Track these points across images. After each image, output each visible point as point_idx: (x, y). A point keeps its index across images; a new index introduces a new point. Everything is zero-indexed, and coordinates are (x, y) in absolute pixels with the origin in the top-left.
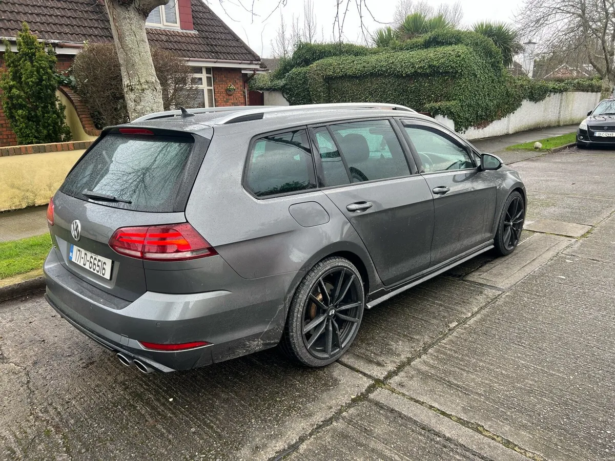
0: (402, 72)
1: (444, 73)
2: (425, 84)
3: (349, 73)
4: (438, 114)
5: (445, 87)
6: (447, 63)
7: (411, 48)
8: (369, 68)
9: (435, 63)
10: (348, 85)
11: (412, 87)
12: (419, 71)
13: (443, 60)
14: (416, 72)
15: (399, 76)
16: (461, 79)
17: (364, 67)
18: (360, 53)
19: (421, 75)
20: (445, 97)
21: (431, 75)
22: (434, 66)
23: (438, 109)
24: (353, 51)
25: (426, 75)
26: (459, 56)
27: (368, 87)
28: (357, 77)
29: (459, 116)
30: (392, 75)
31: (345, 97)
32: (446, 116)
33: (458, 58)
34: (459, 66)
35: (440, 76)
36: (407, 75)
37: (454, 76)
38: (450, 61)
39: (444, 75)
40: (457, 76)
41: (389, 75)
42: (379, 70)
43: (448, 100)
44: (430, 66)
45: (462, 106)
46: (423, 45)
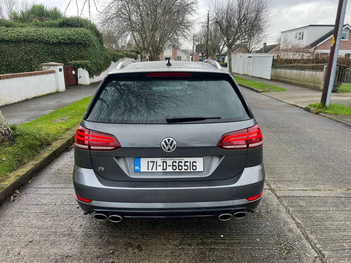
0: (50, 41)
1: (78, 43)
2: (66, 49)
3: (6, 38)
4: (79, 68)
5: (80, 52)
6: (80, 38)
7: (50, 26)
8: (22, 36)
9: (72, 37)
10: (5, 47)
11: (57, 51)
12: (62, 41)
13: (76, 36)
14: (59, 41)
15: (47, 43)
16: (89, 48)
17: (18, 35)
18: (10, 25)
19: (63, 43)
20: (81, 57)
21: (70, 44)
22: (71, 39)
23: (80, 65)
24: (4, 24)
25: (67, 44)
26: (86, 35)
27: (23, 49)
28: (12, 42)
29: (91, 69)
30: (41, 42)
31: (5, 55)
32: (85, 69)
33: (86, 36)
34: (87, 40)
35: (76, 45)
36: (54, 43)
37: (85, 46)
38: (82, 37)
39: (78, 44)
40: (87, 46)
41: (39, 42)
42: (31, 38)
43: (83, 59)
44: (69, 39)
45: (91, 63)
46: (59, 25)
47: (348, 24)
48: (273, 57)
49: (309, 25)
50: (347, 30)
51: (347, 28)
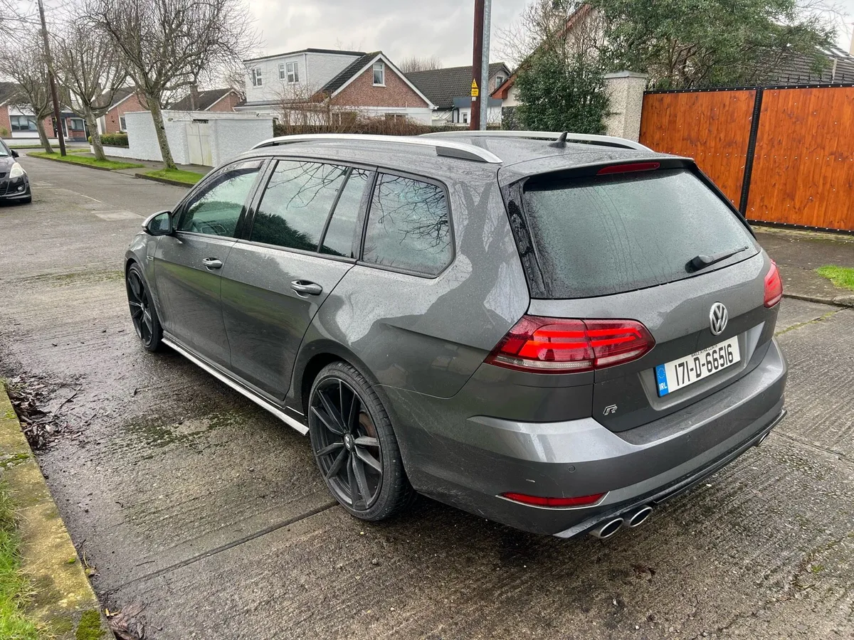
47: (381, 52)
48: (274, 122)
49: (306, 49)
50: (381, 63)
51: (380, 60)
